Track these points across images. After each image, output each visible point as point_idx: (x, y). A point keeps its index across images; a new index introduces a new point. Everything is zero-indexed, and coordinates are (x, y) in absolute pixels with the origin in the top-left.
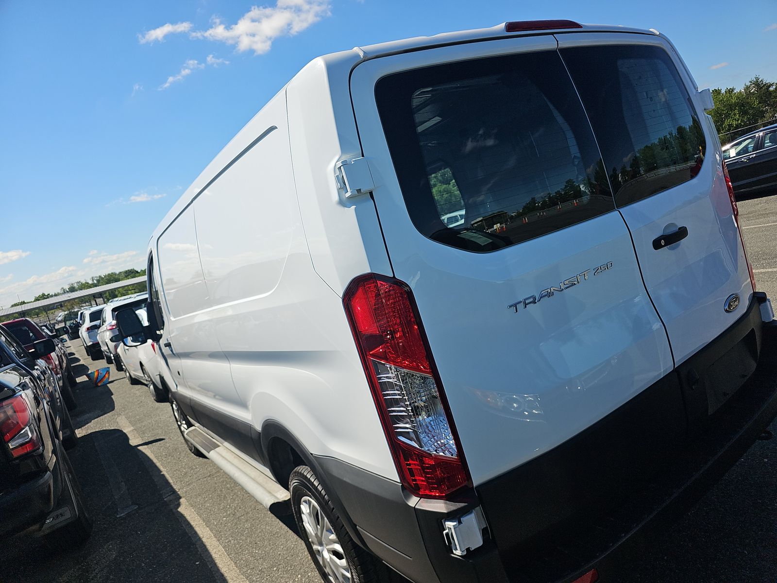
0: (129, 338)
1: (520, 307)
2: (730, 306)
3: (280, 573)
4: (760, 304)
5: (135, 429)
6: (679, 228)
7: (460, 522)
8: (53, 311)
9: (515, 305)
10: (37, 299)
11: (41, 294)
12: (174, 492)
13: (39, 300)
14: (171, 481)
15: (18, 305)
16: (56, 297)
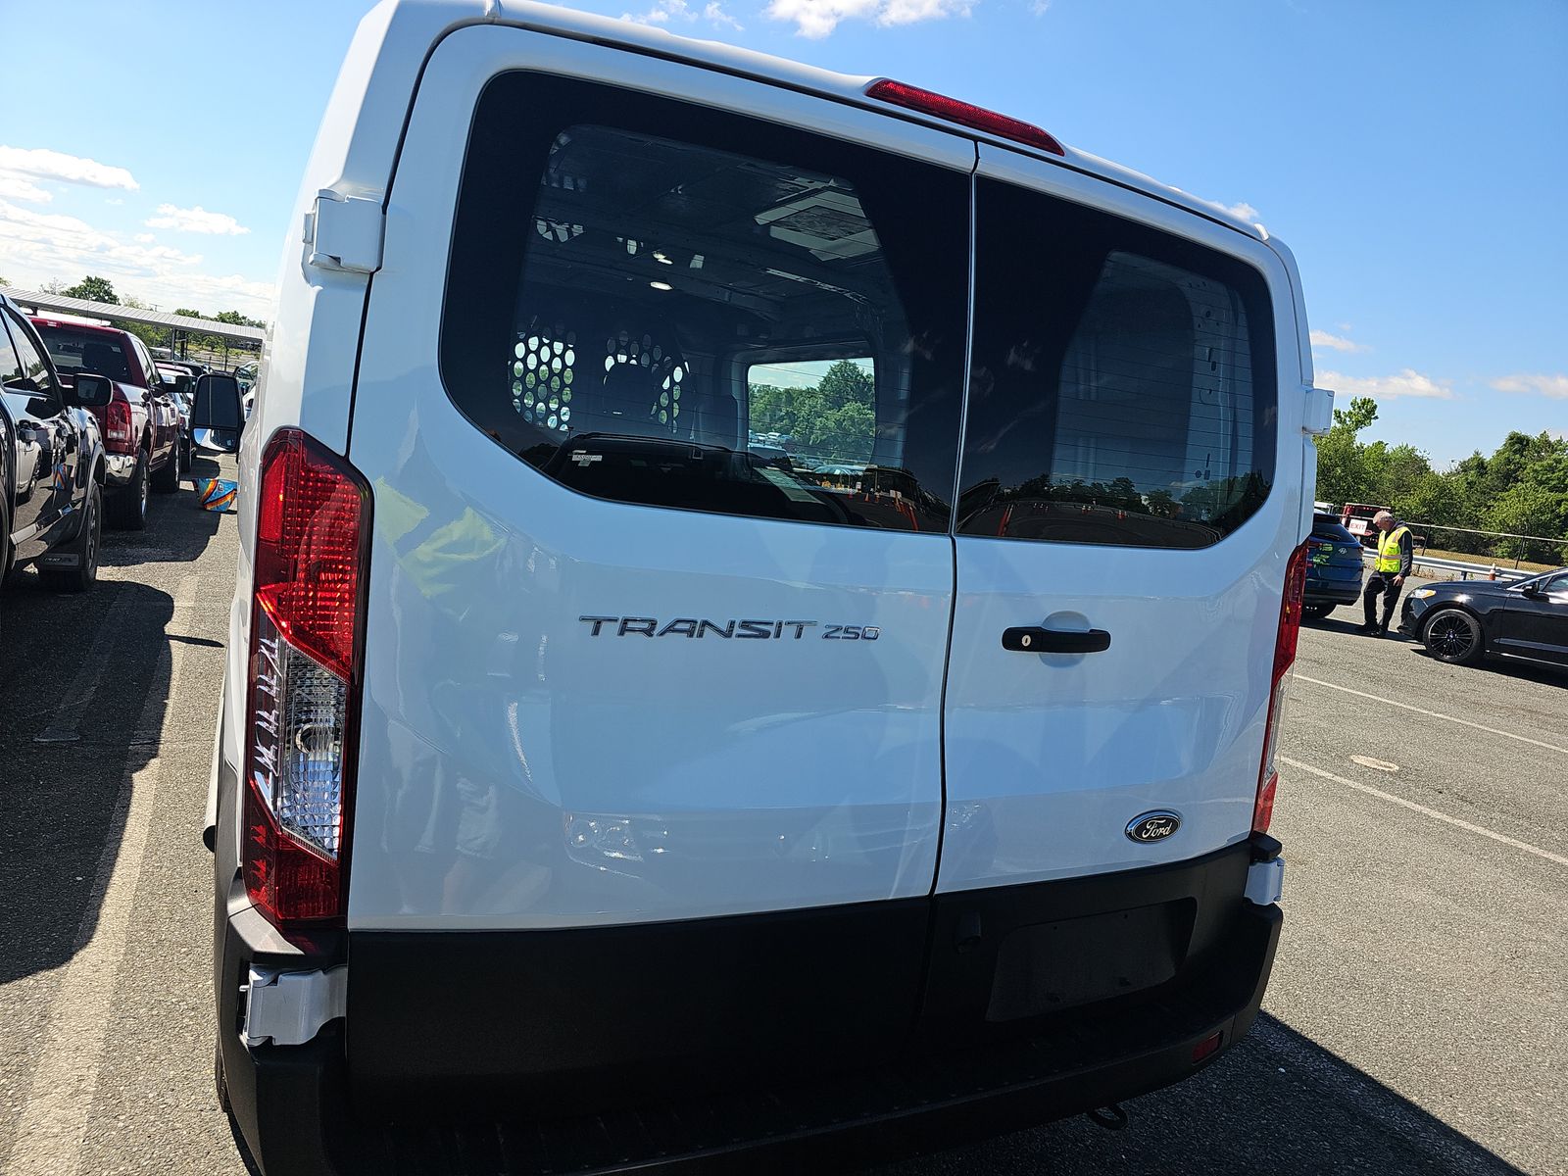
0: (209, 430)
1: (610, 630)
2: (1141, 828)
3: (185, 961)
4: (1252, 863)
5: (193, 609)
6: (1092, 631)
7: (275, 982)
8: (240, 351)
9: (598, 623)
10: (222, 319)
11: (232, 311)
12: (155, 741)
13: (223, 321)
14: (166, 721)
15: (184, 315)
16: (259, 329)
